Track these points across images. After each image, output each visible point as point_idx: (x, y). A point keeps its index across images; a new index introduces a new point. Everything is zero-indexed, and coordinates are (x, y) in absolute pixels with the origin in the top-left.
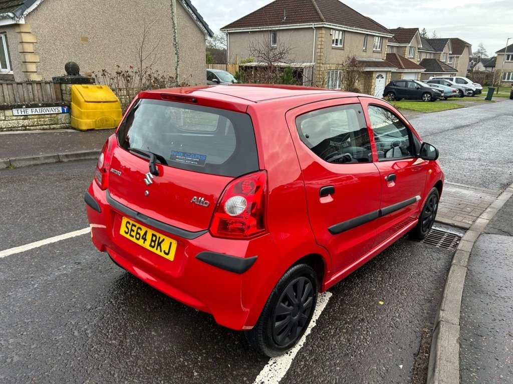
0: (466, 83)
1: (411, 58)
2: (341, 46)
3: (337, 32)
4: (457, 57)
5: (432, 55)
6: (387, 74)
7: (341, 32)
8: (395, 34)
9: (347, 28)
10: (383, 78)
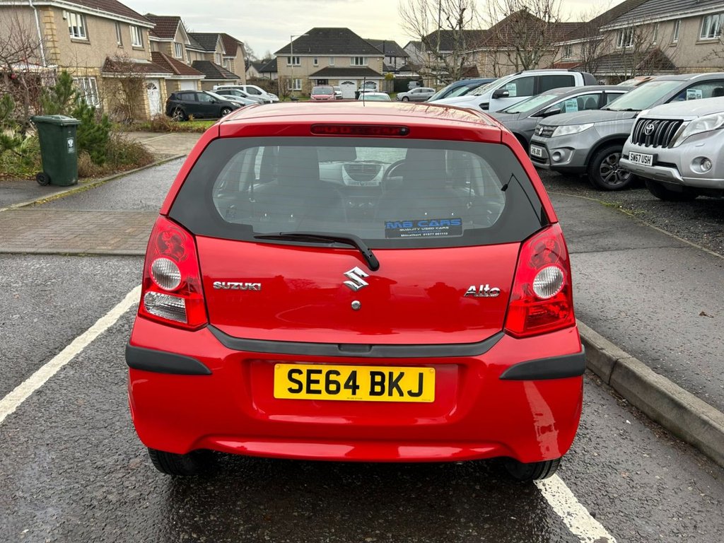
0: (260, 93)
1: (180, 59)
2: (84, 38)
3: (73, 15)
4: (231, 59)
5: (203, 55)
6: (160, 83)
7: (79, 16)
8: (156, 23)
9: (88, 10)
10: (155, 88)
